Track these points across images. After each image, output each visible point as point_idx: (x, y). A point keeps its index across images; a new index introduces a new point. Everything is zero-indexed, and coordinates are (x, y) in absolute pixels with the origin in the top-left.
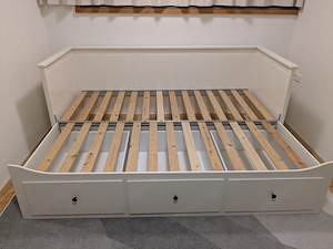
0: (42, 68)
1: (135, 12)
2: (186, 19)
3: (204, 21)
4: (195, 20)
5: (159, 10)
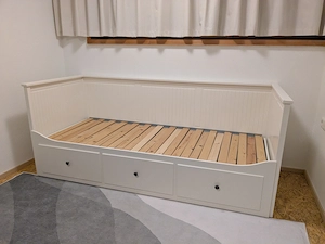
1: (139, 43)
2: (191, 51)
3: (209, 53)
4: (200, 52)
5: (161, 40)
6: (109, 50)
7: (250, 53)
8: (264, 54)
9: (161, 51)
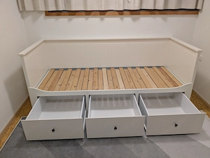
0: (22, 56)
1: (86, 15)
2: (122, 19)
3: (134, 20)
4: (128, 19)
5: (103, 13)
6: (63, 20)
7: (157, 20)
8: (165, 20)
9: (102, 19)
